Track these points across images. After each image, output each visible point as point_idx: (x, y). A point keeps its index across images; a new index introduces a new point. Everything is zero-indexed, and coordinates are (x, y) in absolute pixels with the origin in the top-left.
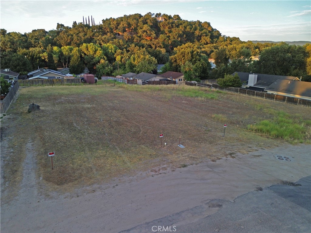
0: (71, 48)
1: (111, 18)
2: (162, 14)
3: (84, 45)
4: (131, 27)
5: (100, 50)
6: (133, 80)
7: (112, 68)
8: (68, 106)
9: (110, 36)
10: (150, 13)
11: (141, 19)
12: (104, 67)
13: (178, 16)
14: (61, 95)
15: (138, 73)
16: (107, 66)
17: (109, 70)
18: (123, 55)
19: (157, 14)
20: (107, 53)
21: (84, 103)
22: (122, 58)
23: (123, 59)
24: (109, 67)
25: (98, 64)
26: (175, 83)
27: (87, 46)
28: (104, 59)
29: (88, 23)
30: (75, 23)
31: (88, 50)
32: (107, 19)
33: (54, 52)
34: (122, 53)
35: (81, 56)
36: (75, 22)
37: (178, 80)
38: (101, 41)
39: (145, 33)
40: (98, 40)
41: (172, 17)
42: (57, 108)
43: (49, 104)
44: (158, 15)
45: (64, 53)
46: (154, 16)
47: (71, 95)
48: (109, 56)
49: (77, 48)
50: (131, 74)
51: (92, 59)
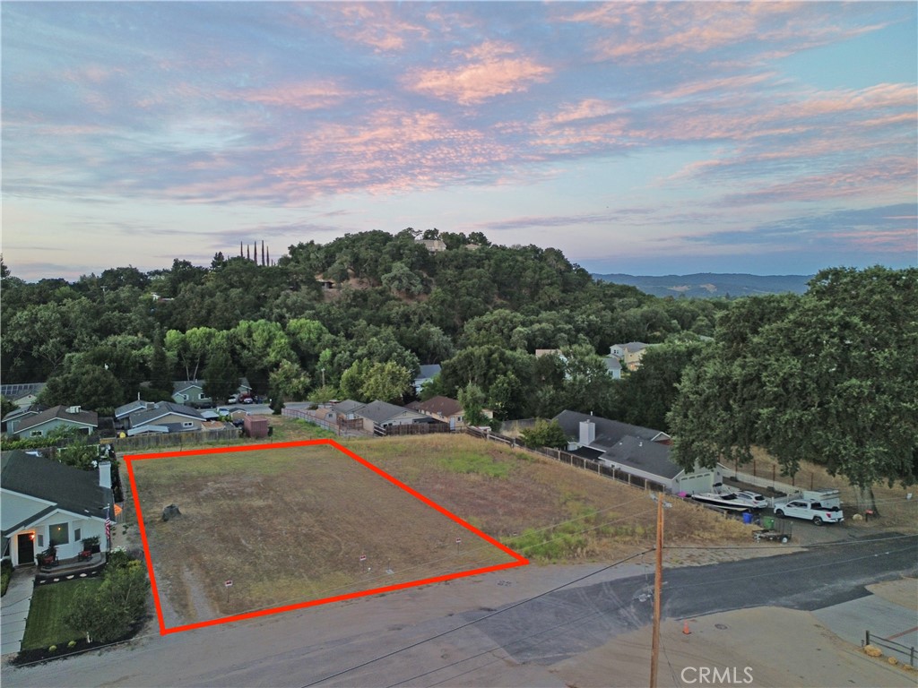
0: (210, 333)
1: (312, 242)
2: (441, 231)
3: (243, 324)
4: (361, 265)
5: (282, 337)
6: (355, 420)
7: (308, 380)
8: (224, 503)
9: (308, 293)
10: (410, 229)
11: (388, 247)
12: (288, 379)
13: (481, 234)
14: (206, 477)
15: (368, 401)
16: (297, 376)
17: (300, 386)
18: (337, 346)
19: (429, 232)
20: (298, 343)
21: (251, 495)
22: (334, 355)
23: (336, 358)
24: (302, 379)
25: (273, 371)
26: (446, 429)
27: (249, 327)
28: (289, 358)
29: (252, 258)
30: (219, 257)
31: (250, 336)
32: (301, 246)
33: (167, 344)
34: (334, 344)
35: (233, 352)
36: (220, 253)
37: (457, 419)
38: (285, 310)
39: (396, 283)
40: (278, 307)
41: (467, 236)
42: (207, 510)
43: (189, 500)
44: (431, 235)
45: (192, 345)
46: (419, 238)
47: (224, 475)
48: (303, 348)
49: (225, 331)
50: (352, 403)
51: (260, 358)
